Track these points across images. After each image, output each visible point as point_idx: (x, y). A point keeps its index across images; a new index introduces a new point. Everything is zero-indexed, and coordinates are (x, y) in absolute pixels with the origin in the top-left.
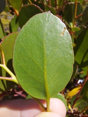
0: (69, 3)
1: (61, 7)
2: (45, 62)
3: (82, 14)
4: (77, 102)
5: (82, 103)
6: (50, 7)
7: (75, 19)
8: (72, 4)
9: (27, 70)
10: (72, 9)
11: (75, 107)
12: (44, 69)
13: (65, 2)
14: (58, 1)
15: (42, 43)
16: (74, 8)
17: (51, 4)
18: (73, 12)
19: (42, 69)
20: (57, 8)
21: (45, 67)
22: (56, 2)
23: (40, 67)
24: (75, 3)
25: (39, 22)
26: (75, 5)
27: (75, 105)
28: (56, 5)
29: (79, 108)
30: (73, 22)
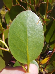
0: (43, 3)
1: (38, 4)
2: (27, 40)
3: (51, 10)
4: (47, 66)
5: (50, 67)
6: (31, 5)
7: (47, 13)
8: (45, 3)
9: (16, 45)
10: (45, 7)
11: (46, 70)
12: (26, 45)
13: (40, 1)
14: (35, 1)
15: (25, 29)
16: (46, 6)
17: (31, 3)
18: (45, 9)
19: (25, 45)
20: (35, 5)
21: (27, 43)
22: (34, 2)
23: (24, 43)
24: (47, 3)
25: (24, 16)
26: (47, 4)
27: (46, 68)
28: (34, 3)
29: (48, 70)
30: (45, 15)
